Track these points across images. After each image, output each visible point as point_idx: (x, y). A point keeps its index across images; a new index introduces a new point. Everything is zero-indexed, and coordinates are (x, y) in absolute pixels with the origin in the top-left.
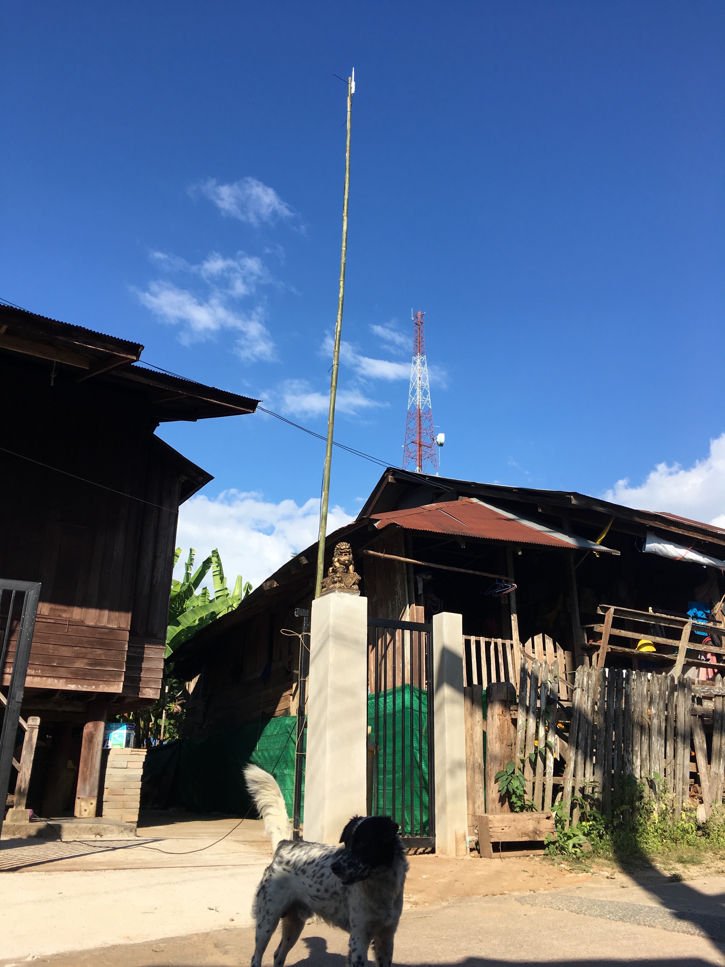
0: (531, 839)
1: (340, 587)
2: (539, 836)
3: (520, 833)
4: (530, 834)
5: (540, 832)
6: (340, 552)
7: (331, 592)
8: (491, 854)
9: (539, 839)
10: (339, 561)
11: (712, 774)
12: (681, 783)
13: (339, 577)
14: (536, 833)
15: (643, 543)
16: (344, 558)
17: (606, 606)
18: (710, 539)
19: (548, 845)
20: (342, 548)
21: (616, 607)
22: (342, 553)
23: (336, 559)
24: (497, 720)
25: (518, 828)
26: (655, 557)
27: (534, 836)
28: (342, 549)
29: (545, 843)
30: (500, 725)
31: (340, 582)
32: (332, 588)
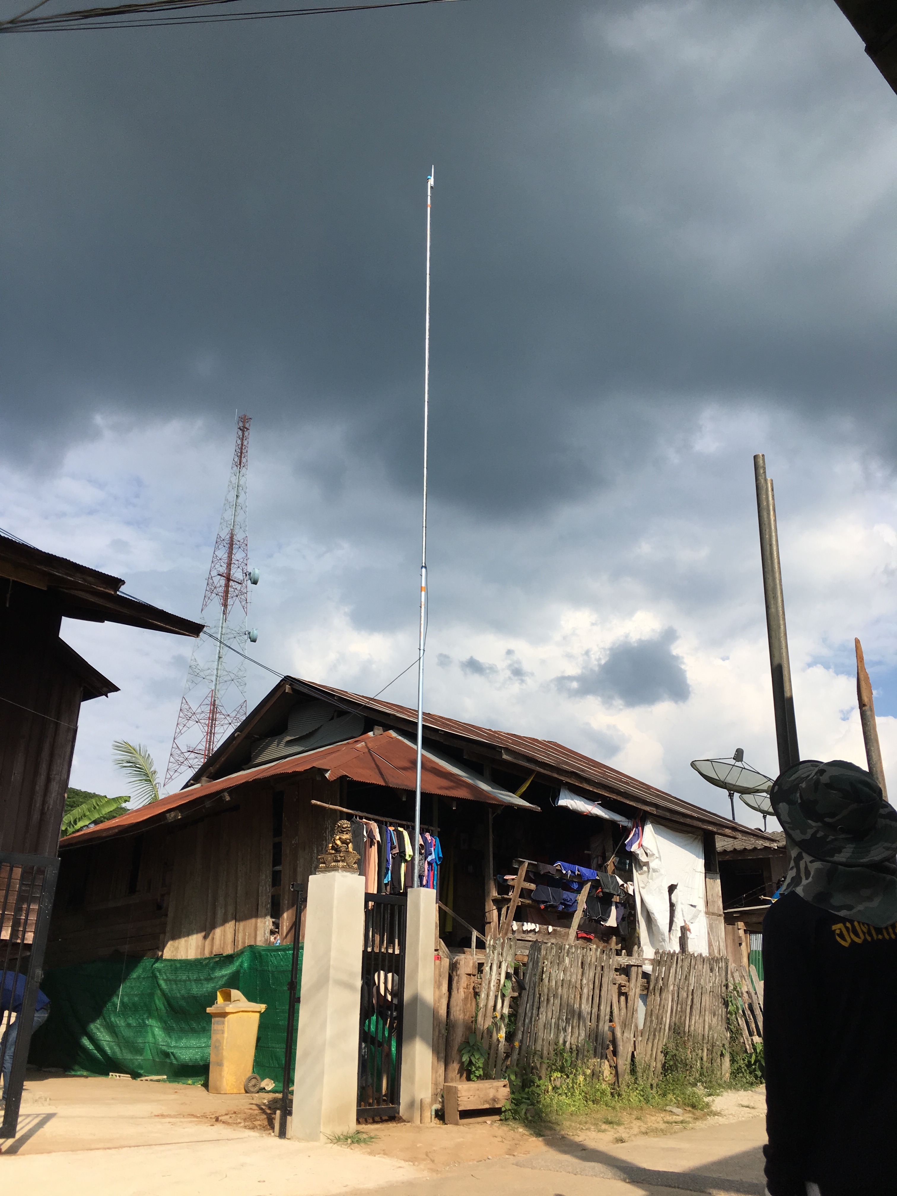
0: (491, 1107)
1: (343, 867)
2: (497, 1104)
3: (482, 1101)
4: (490, 1102)
5: (498, 1099)
6: (342, 830)
7: (333, 870)
8: (458, 1121)
9: (497, 1106)
10: (340, 839)
11: (625, 1039)
12: (601, 1048)
13: (342, 857)
14: (495, 1100)
15: (556, 797)
16: (345, 837)
17: (521, 860)
18: (614, 796)
19: (505, 1112)
20: (344, 826)
21: (529, 861)
22: (344, 831)
23: (338, 837)
24: (462, 993)
25: (481, 1096)
26: (565, 809)
27: (493, 1103)
28: (343, 828)
29: (503, 1109)
30: (465, 998)
31: (343, 861)
32: (335, 867)
